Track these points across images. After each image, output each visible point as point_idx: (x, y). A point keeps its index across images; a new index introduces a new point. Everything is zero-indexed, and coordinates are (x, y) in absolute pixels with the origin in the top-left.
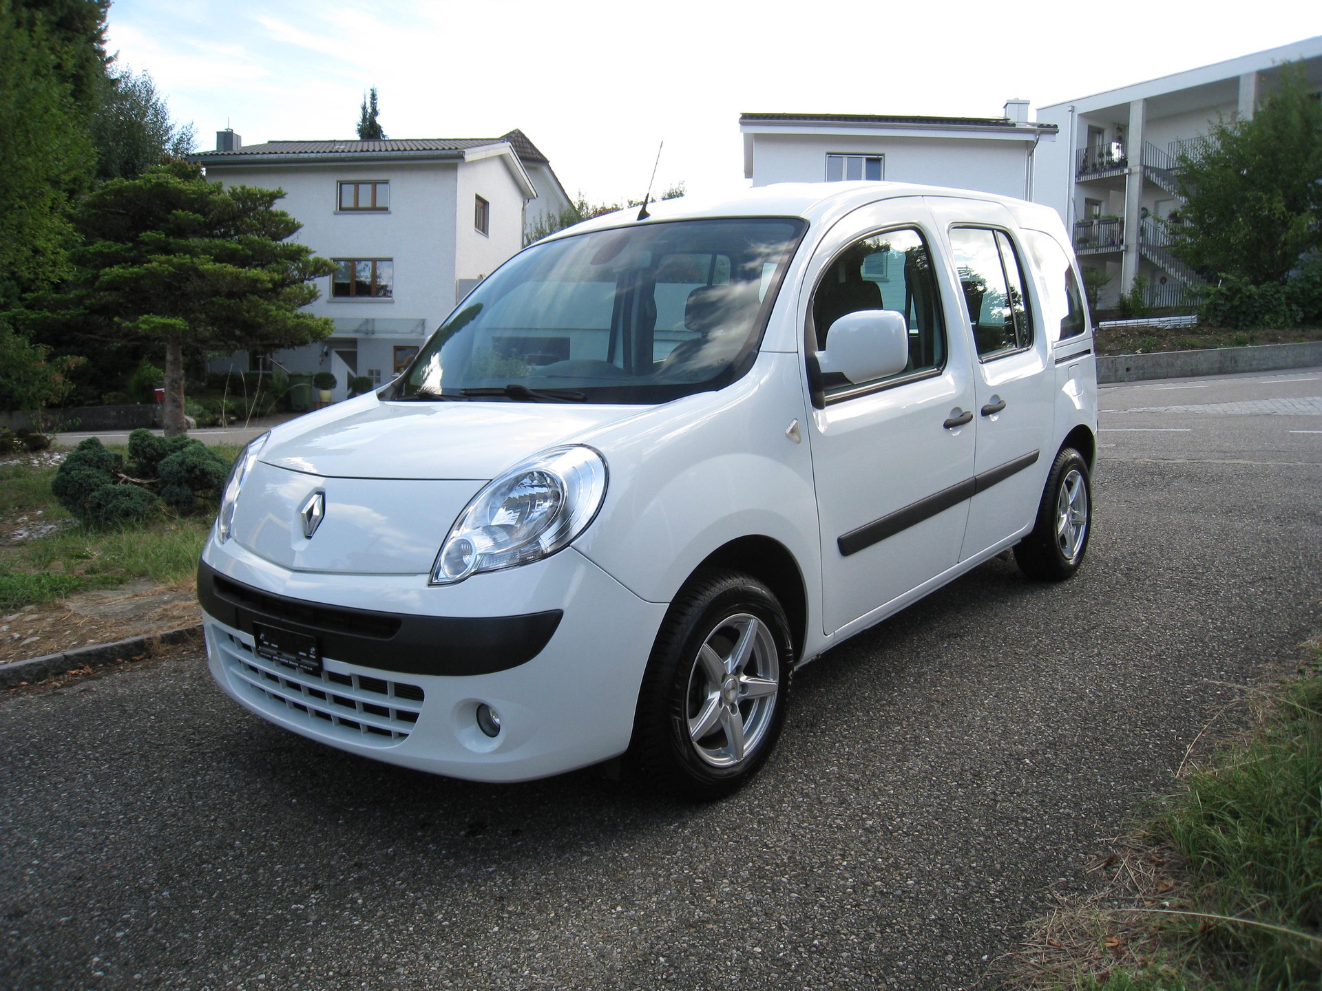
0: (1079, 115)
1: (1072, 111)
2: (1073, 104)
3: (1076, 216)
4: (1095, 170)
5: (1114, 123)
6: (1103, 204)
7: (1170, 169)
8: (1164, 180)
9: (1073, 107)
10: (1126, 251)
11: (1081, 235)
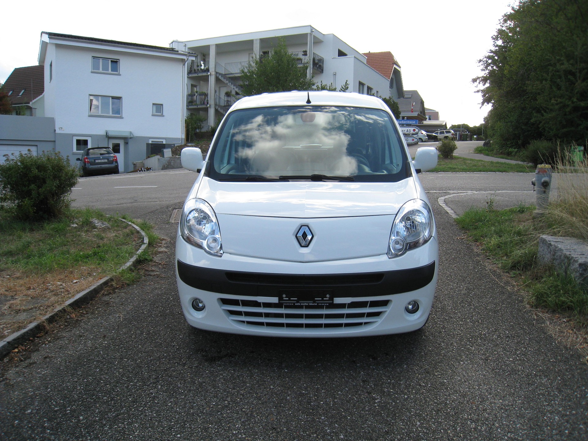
0: (188, 48)
1: (185, 46)
2: (186, 43)
3: (188, 91)
4: (195, 72)
5: (202, 53)
6: (198, 87)
7: (226, 74)
8: (224, 78)
9: (185, 44)
10: (210, 107)
11: (190, 100)
